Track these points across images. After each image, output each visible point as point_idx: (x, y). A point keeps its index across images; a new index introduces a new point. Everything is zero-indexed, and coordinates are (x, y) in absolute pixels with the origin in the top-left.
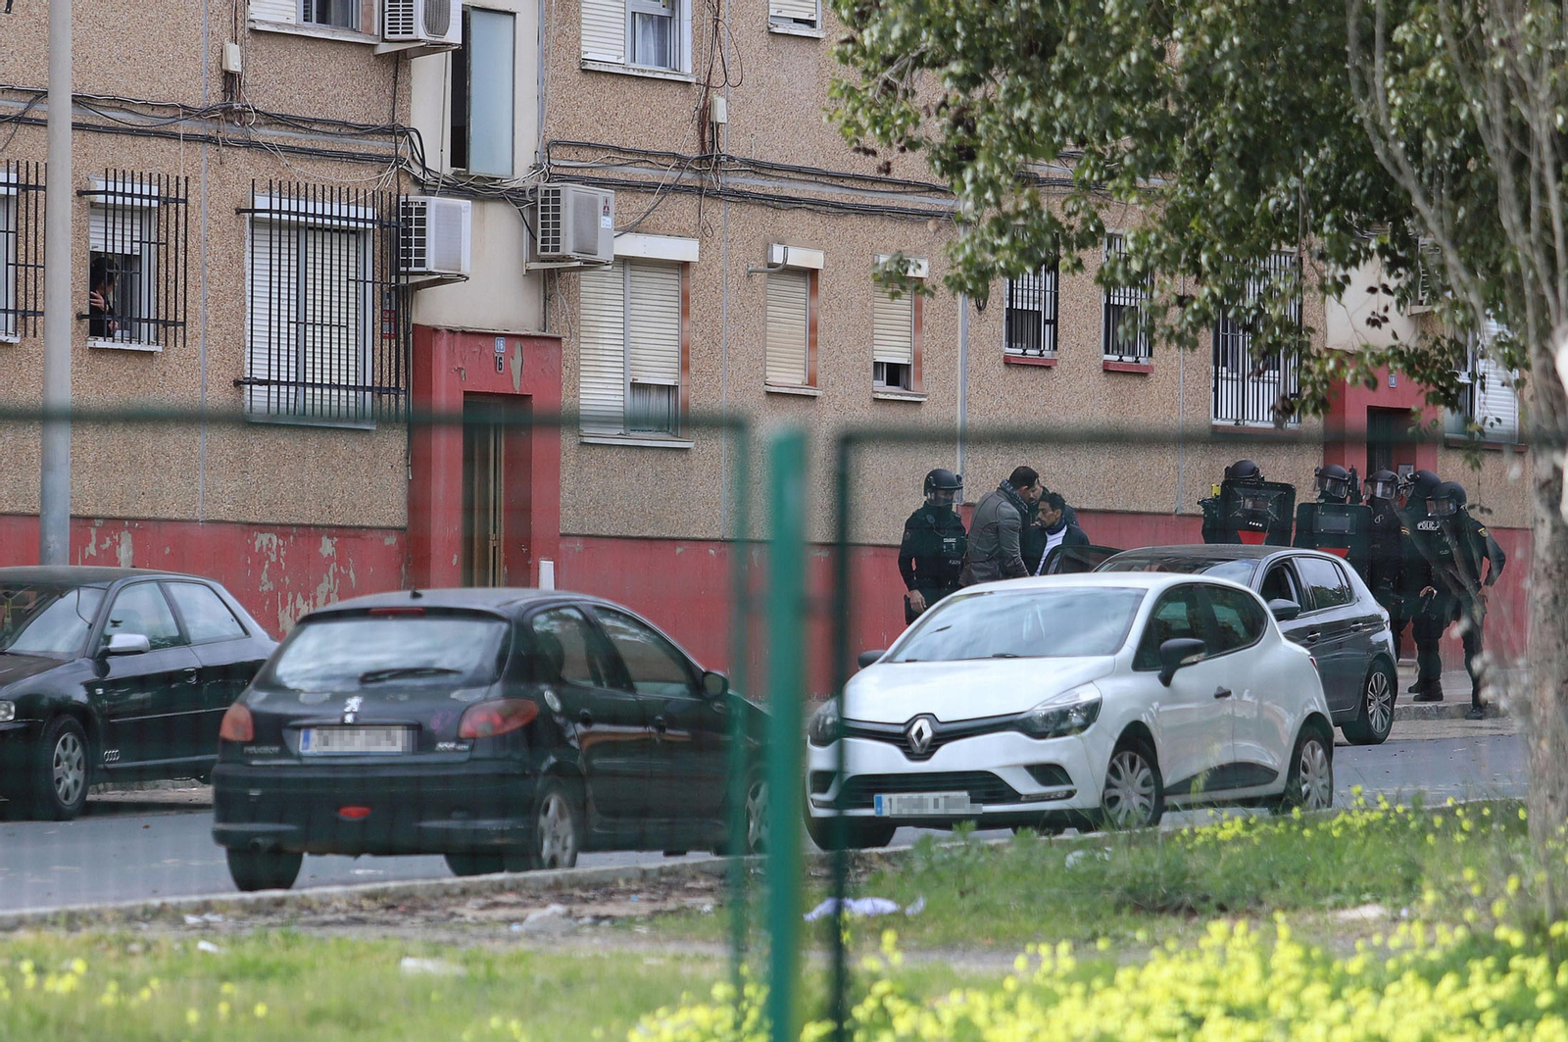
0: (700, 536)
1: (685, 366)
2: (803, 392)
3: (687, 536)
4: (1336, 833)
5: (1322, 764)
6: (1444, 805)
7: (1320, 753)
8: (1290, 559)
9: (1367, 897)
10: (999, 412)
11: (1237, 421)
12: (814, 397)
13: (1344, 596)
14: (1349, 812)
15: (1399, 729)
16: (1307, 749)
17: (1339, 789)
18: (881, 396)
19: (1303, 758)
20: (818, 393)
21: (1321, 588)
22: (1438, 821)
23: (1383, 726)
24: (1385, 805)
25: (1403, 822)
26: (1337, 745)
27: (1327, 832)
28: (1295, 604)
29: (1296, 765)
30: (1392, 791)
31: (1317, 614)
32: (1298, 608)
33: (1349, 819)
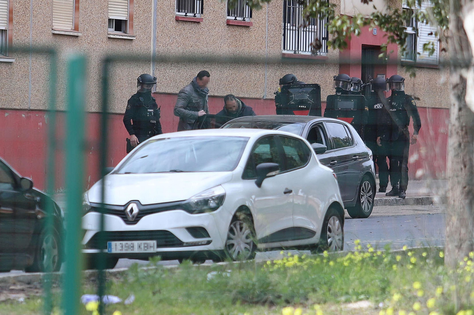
0: (17, 107)
1: (11, 20)
2: (71, 34)
3: (10, 107)
4: (346, 264)
5: (338, 228)
6: (402, 250)
7: (337, 222)
8: (322, 123)
9: (362, 297)
10: (173, 45)
11: (295, 51)
12: (77, 36)
13: (349, 142)
14: (353, 253)
15: (377, 210)
16: (331, 220)
17: (347, 241)
18: (112, 36)
19: (329, 225)
20: (79, 34)
21: (336, 138)
22: (399, 258)
23: (368, 209)
24: (371, 250)
25: (381, 258)
26: (347, 218)
27: (342, 264)
28: (324, 146)
29: (325, 229)
30: (374, 242)
31: (335, 151)
32: (325, 148)
33: (353, 257)
